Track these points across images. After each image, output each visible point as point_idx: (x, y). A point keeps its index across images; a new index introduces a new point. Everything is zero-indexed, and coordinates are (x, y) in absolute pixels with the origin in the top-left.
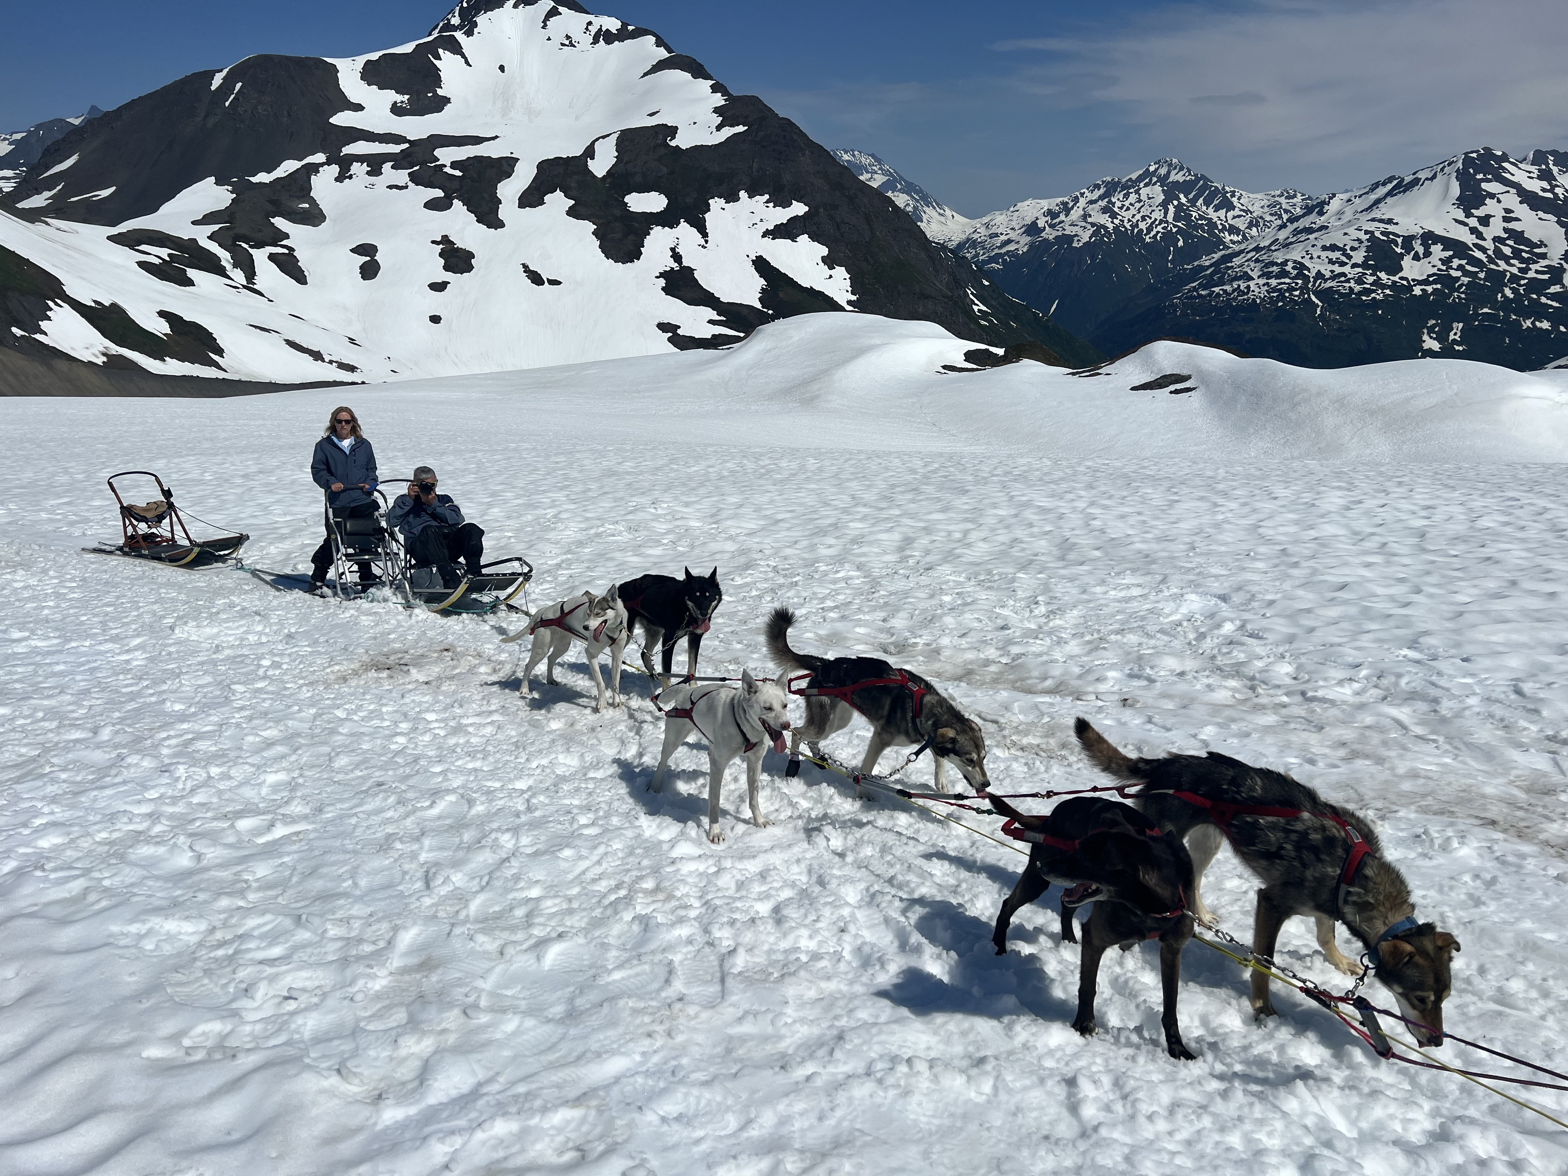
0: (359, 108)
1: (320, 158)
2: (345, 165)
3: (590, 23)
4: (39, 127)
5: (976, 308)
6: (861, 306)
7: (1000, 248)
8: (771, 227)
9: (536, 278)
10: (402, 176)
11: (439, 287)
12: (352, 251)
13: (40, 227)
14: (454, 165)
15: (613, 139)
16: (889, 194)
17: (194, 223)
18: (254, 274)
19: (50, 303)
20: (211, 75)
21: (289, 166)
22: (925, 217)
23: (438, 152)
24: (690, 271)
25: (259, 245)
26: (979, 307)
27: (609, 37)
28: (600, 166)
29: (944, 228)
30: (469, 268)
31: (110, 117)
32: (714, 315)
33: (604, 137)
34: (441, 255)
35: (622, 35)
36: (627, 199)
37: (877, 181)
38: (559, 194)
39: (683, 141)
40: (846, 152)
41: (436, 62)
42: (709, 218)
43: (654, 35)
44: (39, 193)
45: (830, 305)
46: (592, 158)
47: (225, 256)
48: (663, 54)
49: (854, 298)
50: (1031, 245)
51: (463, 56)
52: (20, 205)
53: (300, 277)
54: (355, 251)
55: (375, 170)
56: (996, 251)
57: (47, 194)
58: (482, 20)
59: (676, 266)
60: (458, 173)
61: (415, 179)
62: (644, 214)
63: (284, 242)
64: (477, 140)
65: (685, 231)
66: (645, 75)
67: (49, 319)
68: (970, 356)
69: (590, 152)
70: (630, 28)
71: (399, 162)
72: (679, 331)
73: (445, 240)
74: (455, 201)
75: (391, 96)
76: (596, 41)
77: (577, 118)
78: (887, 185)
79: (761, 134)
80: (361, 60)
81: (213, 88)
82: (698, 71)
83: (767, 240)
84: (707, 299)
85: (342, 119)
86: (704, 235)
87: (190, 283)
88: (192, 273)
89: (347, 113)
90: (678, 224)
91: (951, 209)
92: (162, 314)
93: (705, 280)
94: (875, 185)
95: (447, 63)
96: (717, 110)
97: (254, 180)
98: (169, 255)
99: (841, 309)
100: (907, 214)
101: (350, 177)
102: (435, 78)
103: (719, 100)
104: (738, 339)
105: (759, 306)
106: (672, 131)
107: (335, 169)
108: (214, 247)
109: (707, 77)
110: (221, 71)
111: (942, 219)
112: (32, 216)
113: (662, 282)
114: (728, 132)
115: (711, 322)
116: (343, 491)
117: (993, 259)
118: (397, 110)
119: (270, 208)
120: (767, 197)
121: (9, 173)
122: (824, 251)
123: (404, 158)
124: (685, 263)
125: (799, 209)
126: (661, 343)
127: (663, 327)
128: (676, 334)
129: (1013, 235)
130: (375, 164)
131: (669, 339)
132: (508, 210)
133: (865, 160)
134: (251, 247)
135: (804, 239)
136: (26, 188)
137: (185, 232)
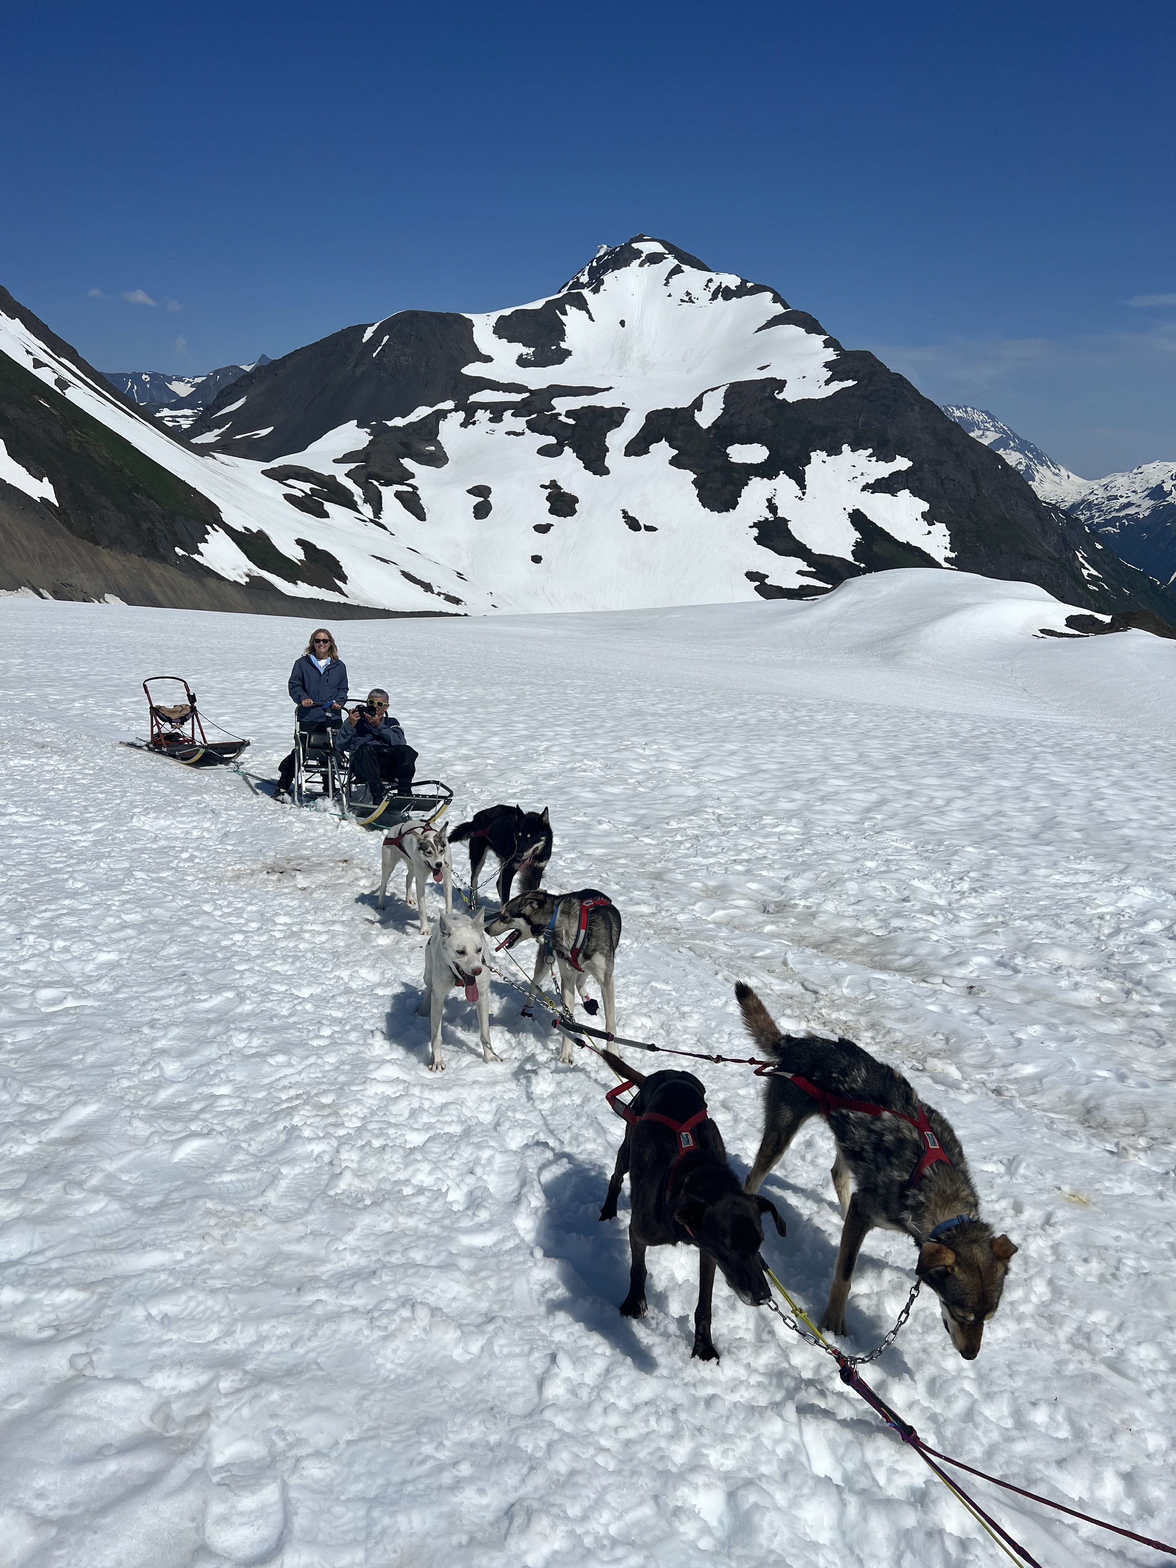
0: (488, 359)
1: (449, 405)
2: (470, 411)
3: (710, 281)
4: (216, 372)
5: (1085, 572)
6: (959, 563)
7: (1118, 511)
8: (872, 481)
9: (633, 524)
10: (520, 423)
11: (543, 529)
12: (469, 491)
13: (208, 460)
14: (569, 414)
15: (721, 392)
16: (1001, 452)
17: (335, 461)
18: (381, 509)
19: (209, 528)
20: (363, 328)
21: (422, 412)
22: (1037, 476)
23: (554, 402)
24: (785, 521)
25: (388, 483)
26: (1088, 571)
27: (727, 294)
28: (705, 419)
29: (1058, 488)
30: (572, 512)
31: (275, 365)
32: (803, 566)
33: (712, 390)
34: (548, 499)
35: (741, 292)
36: (730, 450)
37: (988, 439)
38: (664, 444)
39: (790, 395)
40: (958, 408)
41: (562, 317)
42: (810, 471)
43: (772, 291)
44: (211, 431)
45: (924, 560)
46: (700, 410)
47: (357, 492)
48: (779, 309)
49: (952, 555)
50: (1154, 510)
51: (588, 312)
52: (193, 441)
53: (420, 514)
54: (472, 491)
55: (497, 418)
56: (1114, 514)
57: (217, 432)
58: (609, 278)
59: (770, 517)
60: (571, 422)
61: (532, 426)
62: (745, 465)
63: (409, 482)
64: (592, 391)
65: (784, 483)
66: (760, 329)
67: (206, 541)
68: (1071, 621)
69: (698, 404)
70: (749, 285)
71: (519, 410)
72: (767, 581)
73: (554, 485)
74: (566, 448)
75: (519, 349)
76: (714, 297)
77: (689, 371)
78: (999, 443)
79: (870, 388)
80: (495, 316)
81: (364, 340)
82: (812, 326)
83: (867, 494)
84: (799, 550)
85: (472, 370)
86: (802, 486)
87: (325, 515)
88: (328, 506)
89: (478, 364)
90: (777, 475)
91: (1068, 469)
92: (300, 542)
93: (799, 531)
94: (986, 442)
95: (572, 318)
96: (828, 365)
97: (390, 423)
98: (311, 489)
99: (938, 566)
100: (1018, 473)
101: (474, 423)
102: (560, 332)
103: (831, 355)
104: (824, 591)
105: (851, 559)
106: (781, 385)
107: (461, 415)
108: (349, 484)
109: (820, 332)
110: (373, 325)
111: (1056, 479)
112: (202, 451)
113: (755, 532)
114: (836, 386)
115: (800, 573)
116: (312, 707)
117: (1110, 522)
118: (522, 362)
119: (401, 449)
120: (870, 451)
121: (188, 412)
122: (925, 506)
123: (523, 407)
124: (780, 514)
125: (902, 464)
126: (748, 591)
127: (751, 576)
128: (763, 583)
129: (1133, 498)
130: (497, 412)
131: (756, 588)
132: (615, 458)
133: (978, 417)
134: (381, 484)
135: (905, 494)
136: (202, 425)
137: (326, 469)
